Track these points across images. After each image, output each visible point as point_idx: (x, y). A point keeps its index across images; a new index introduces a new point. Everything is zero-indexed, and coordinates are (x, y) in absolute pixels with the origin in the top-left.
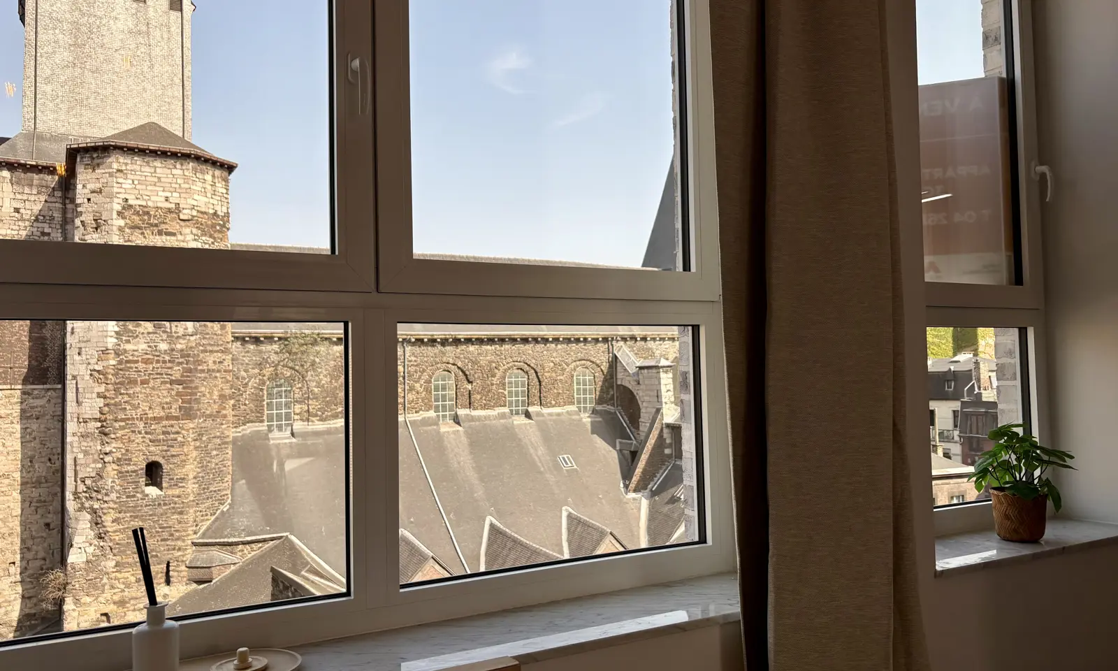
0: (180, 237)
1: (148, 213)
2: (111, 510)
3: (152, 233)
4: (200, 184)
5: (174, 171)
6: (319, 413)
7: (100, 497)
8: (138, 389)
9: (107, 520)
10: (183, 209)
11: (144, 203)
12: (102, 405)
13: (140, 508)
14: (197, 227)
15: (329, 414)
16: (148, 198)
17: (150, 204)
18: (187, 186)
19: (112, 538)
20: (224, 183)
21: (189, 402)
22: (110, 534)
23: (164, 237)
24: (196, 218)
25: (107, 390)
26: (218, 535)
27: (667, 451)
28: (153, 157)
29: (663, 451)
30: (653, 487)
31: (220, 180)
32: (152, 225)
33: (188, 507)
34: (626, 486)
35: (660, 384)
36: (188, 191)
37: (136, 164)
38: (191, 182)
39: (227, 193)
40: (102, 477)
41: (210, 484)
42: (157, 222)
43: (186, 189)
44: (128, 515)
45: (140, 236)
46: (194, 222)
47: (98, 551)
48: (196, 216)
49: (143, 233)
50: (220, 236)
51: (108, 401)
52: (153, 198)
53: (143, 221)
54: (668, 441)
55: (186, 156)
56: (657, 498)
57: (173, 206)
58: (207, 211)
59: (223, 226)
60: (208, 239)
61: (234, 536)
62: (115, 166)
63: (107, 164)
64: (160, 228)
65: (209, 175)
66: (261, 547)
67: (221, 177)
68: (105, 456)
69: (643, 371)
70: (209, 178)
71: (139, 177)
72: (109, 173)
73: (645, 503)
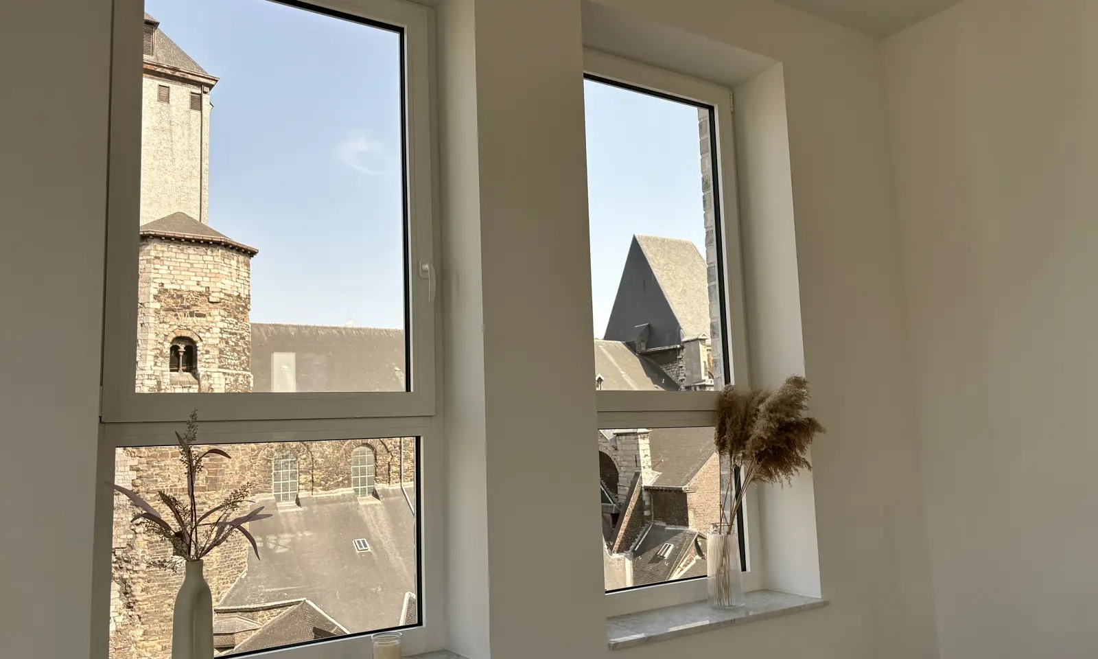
0: (209, 318)
1: (181, 296)
2: (141, 580)
3: (185, 314)
4: (226, 269)
5: (206, 258)
6: (323, 483)
7: (130, 567)
8: (169, 462)
9: (137, 590)
10: (213, 292)
11: (178, 287)
12: (135, 478)
13: (167, 577)
14: (224, 309)
15: (332, 483)
16: (182, 282)
17: (183, 288)
18: (216, 271)
19: (141, 607)
20: (246, 268)
21: (215, 473)
22: (139, 603)
23: (195, 318)
24: (223, 301)
25: (140, 463)
26: (239, 602)
27: (646, 513)
28: (187, 245)
29: (643, 513)
30: (635, 547)
31: (243, 265)
32: (184, 307)
33: (212, 575)
34: (611, 548)
35: (638, 449)
36: (217, 276)
37: (172, 251)
38: (219, 267)
39: (248, 277)
40: (132, 548)
41: (230, 553)
42: (189, 304)
43: (216, 274)
44: (156, 584)
45: (174, 318)
46: (222, 304)
47: (126, 620)
48: (223, 299)
49: (176, 315)
50: (243, 316)
51: (141, 473)
52: (186, 283)
53: (177, 303)
54: (647, 503)
55: (217, 244)
56: (640, 558)
57: (204, 289)
58: (232, 294)
59: (245, 307)
60: (233, 320)
61: (255, 603)
62: (153, 253)
63: (146, 251)
64: (192, 310)
65: (235, 260)
66: (280, 612)
67: (244, 262)
68: (137, 527)
69: (620, 437)
70: (234, 263)
71: (174, 264)
72: (147, 260)
73: (628, 564)
